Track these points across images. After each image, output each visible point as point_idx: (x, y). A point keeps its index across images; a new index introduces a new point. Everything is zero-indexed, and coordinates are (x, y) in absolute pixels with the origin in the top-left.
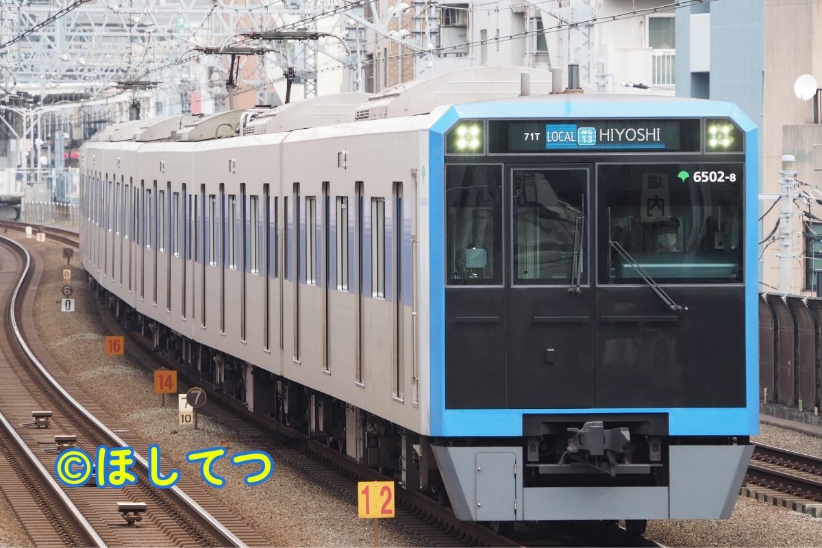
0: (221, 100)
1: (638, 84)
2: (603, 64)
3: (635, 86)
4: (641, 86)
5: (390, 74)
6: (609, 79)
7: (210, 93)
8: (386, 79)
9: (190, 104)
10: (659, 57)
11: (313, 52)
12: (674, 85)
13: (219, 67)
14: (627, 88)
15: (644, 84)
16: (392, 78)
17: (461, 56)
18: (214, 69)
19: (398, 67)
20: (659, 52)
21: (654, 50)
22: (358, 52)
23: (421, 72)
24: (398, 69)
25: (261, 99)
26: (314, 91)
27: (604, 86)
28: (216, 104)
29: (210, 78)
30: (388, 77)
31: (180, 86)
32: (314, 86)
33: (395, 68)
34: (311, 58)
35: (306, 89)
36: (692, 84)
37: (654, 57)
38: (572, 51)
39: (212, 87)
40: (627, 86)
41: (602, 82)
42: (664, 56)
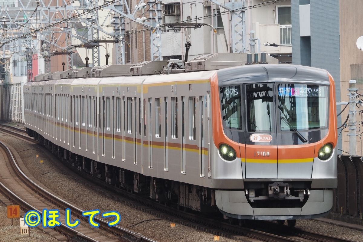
0: (48, 59)
1: (272, 44)
2: (253, 33)
3: (271, 45)
4: (274, 45)
5: (138, 42)
6: (257, 41)
7: (42, 55)
8: (136, 45)
9: (31, 61)
10: (284, 29)
11: (96, 31)
12: (292, 44)
13: (46, 40)
14: (266, 46)
15: (276, 44)
16: (140, 44)
17: (177, 31)
18: (44, 42)
19: (143, 38)
20: (284, 26)
21: (281, 25)
22: (120, 30)
23: (153, 40)
24: (143, 39)
25: (70, 57)
26: (97, 52)
27: (254, 45)
28: (45, 61)
29: (42, 46)
30: (137, 43)
31: (26, 51)
32: (98, 49)
33: (141, 39)
34: (95, 34)
35: (93, 51)
36: (301, 43)
37: (281, 29)
38: (233, 27)
39: (43, 51)
40: (266, 45)
41: (253, 43)
42: (286, 28)
